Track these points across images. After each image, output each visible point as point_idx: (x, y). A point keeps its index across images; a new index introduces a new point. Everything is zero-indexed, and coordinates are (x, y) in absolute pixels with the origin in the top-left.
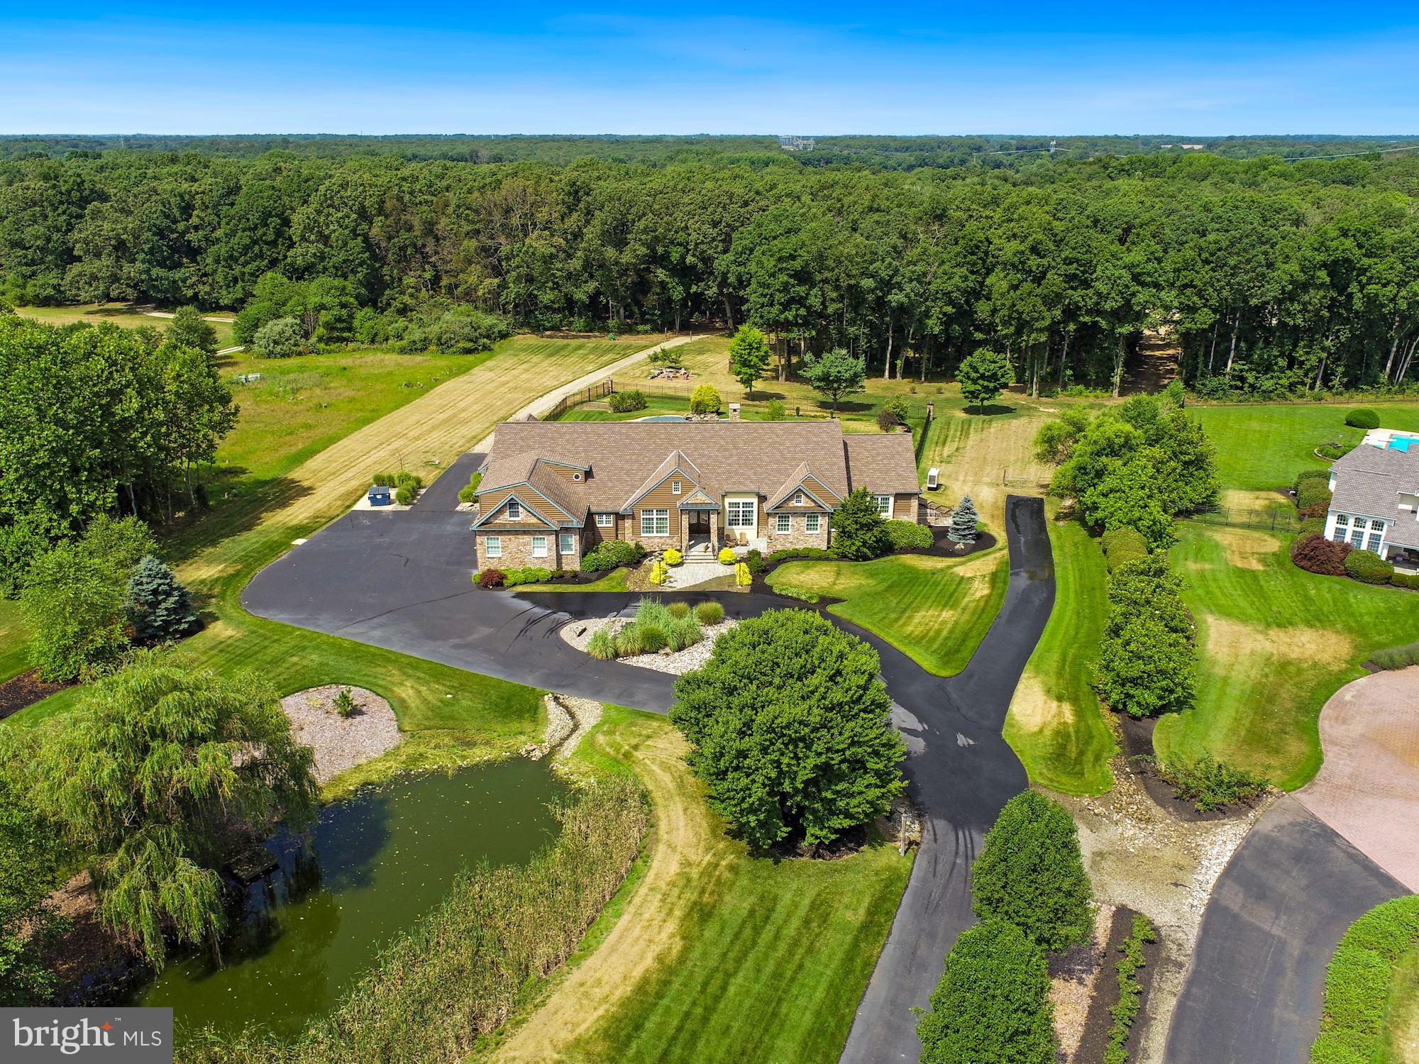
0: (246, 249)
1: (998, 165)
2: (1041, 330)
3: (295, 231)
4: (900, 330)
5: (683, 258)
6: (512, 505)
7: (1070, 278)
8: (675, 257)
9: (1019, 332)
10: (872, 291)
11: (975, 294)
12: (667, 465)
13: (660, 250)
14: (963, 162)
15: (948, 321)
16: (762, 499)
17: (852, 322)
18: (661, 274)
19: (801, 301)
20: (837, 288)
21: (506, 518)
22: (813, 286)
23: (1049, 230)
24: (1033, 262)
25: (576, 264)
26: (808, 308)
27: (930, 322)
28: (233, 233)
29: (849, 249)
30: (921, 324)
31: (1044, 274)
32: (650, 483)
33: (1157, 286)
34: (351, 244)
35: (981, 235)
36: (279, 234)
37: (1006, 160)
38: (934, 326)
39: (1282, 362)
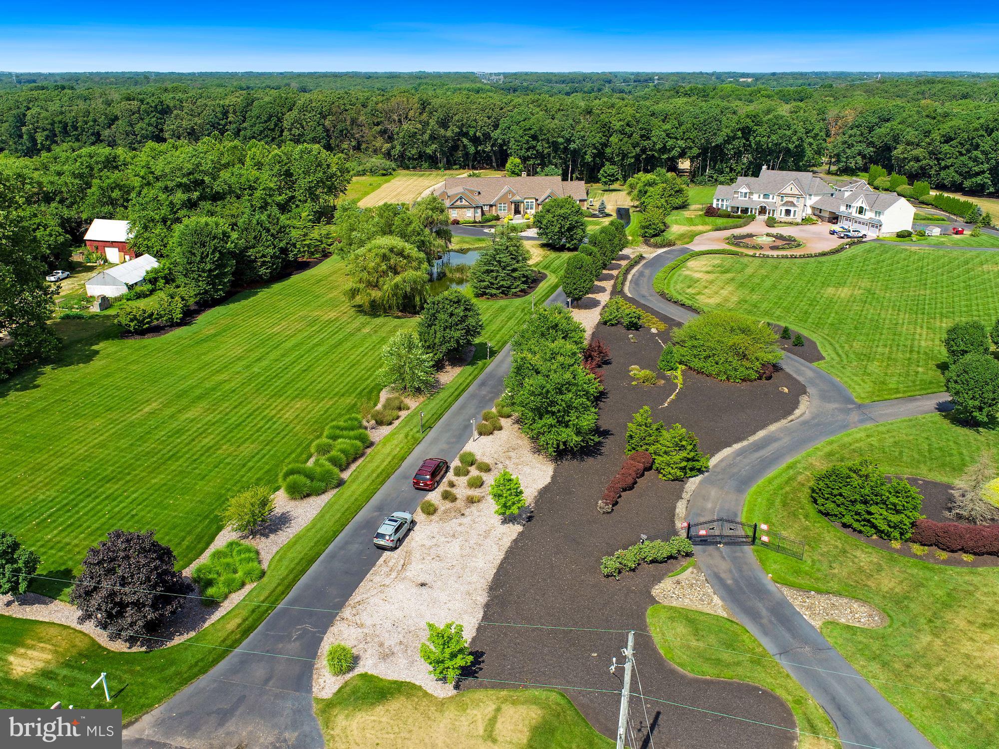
0: (261, 132)
1: (622, 91)
2: (631, 157)
3: (286, 124)
4: (574, 162)
5: (475, 134)
6: (461, 198)
7: (642, 136)
8: (471, 133)
9: (623, 159)
10: (562, 144)
11: (605, 145)
12: (505, 189)
13: (464, 130)
14: (600, 90)
15: (595, 156)
16: (537, 200)
17: (554, 158)
18: (465, 141)
19: (534, 147)
20: (548, 143)
21: (458, 203)
22: (538, 141)
23: (634, 117)
24: (628, 129)
25: (426, 137)
26: (537, 151)
27: (587, 157)
28: (253, 125)
29: (552, 126)
30: (583, 157)
31: (632, 135)
32: (500, 195)
33: (677, 139)
34: (318, 129)
35: (607, 120)
36: (276, 125)
37: (627, 89)
38: (588, 158)
39: (728, 170)
